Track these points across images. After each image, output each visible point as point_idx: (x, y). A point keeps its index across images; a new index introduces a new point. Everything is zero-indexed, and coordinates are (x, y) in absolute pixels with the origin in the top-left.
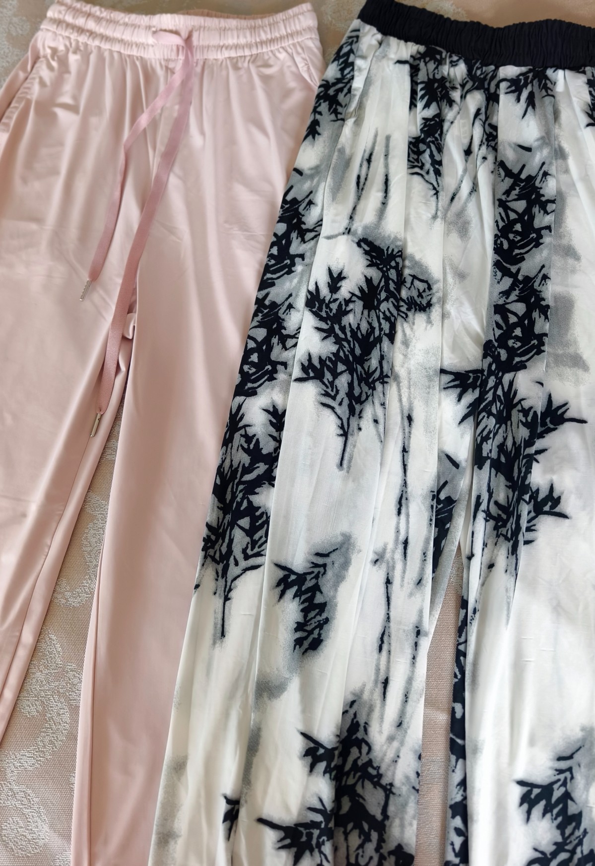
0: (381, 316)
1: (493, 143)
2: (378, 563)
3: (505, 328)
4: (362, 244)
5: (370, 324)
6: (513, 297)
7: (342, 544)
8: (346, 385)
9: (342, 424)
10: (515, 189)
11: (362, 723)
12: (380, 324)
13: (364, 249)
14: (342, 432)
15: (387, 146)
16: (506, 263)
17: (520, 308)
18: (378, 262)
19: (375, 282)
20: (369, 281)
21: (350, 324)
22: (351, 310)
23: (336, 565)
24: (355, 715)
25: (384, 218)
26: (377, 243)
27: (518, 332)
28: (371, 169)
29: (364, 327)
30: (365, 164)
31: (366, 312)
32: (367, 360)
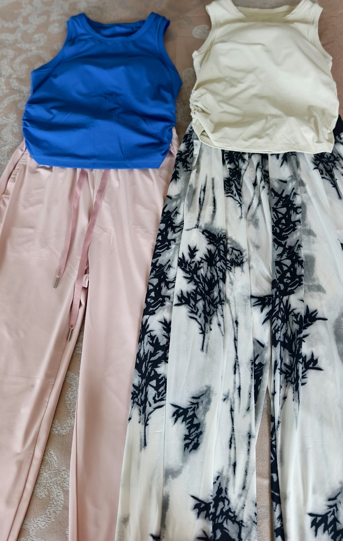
0: (218, 269)
1: (267, 180)
2: (226, 400)
3: (281, 273)
4: (205, 233)
5: (212, 274)
6: (284, 257)
7: (206, 392)
8: (202, 306)
9: (202, 327)
10: (280, 202)
11: (224, 488)
12: (217, 274)
13: (206, 235)
14: (201, 331)
15: (213, 183)
16: (279, 240)
17: (288, 262)
18: (214, 242)
19: (213, 252)
20: (209, 251)
21: (202, 274)
22: (202, 267)
23: (204, 403)
24: (220, 484)
25: (215, 219)
26: (212, 232)
27: (288, 275)
28: (205, 195)
29: (209, 275)
30: (202, 192)
31: (209, 268)
32: (212, 293)
